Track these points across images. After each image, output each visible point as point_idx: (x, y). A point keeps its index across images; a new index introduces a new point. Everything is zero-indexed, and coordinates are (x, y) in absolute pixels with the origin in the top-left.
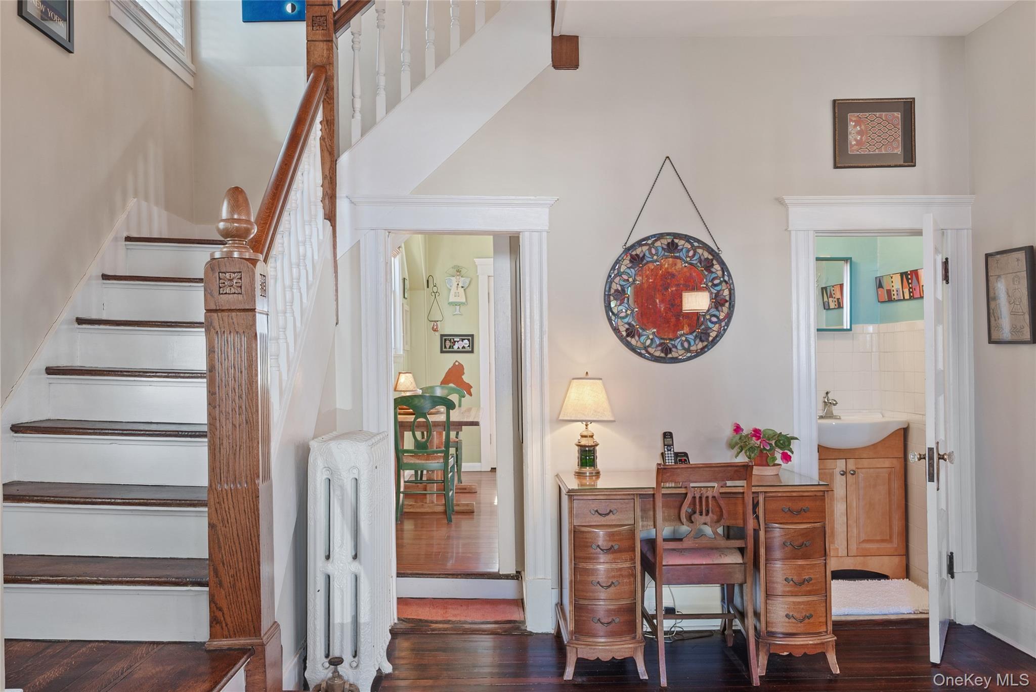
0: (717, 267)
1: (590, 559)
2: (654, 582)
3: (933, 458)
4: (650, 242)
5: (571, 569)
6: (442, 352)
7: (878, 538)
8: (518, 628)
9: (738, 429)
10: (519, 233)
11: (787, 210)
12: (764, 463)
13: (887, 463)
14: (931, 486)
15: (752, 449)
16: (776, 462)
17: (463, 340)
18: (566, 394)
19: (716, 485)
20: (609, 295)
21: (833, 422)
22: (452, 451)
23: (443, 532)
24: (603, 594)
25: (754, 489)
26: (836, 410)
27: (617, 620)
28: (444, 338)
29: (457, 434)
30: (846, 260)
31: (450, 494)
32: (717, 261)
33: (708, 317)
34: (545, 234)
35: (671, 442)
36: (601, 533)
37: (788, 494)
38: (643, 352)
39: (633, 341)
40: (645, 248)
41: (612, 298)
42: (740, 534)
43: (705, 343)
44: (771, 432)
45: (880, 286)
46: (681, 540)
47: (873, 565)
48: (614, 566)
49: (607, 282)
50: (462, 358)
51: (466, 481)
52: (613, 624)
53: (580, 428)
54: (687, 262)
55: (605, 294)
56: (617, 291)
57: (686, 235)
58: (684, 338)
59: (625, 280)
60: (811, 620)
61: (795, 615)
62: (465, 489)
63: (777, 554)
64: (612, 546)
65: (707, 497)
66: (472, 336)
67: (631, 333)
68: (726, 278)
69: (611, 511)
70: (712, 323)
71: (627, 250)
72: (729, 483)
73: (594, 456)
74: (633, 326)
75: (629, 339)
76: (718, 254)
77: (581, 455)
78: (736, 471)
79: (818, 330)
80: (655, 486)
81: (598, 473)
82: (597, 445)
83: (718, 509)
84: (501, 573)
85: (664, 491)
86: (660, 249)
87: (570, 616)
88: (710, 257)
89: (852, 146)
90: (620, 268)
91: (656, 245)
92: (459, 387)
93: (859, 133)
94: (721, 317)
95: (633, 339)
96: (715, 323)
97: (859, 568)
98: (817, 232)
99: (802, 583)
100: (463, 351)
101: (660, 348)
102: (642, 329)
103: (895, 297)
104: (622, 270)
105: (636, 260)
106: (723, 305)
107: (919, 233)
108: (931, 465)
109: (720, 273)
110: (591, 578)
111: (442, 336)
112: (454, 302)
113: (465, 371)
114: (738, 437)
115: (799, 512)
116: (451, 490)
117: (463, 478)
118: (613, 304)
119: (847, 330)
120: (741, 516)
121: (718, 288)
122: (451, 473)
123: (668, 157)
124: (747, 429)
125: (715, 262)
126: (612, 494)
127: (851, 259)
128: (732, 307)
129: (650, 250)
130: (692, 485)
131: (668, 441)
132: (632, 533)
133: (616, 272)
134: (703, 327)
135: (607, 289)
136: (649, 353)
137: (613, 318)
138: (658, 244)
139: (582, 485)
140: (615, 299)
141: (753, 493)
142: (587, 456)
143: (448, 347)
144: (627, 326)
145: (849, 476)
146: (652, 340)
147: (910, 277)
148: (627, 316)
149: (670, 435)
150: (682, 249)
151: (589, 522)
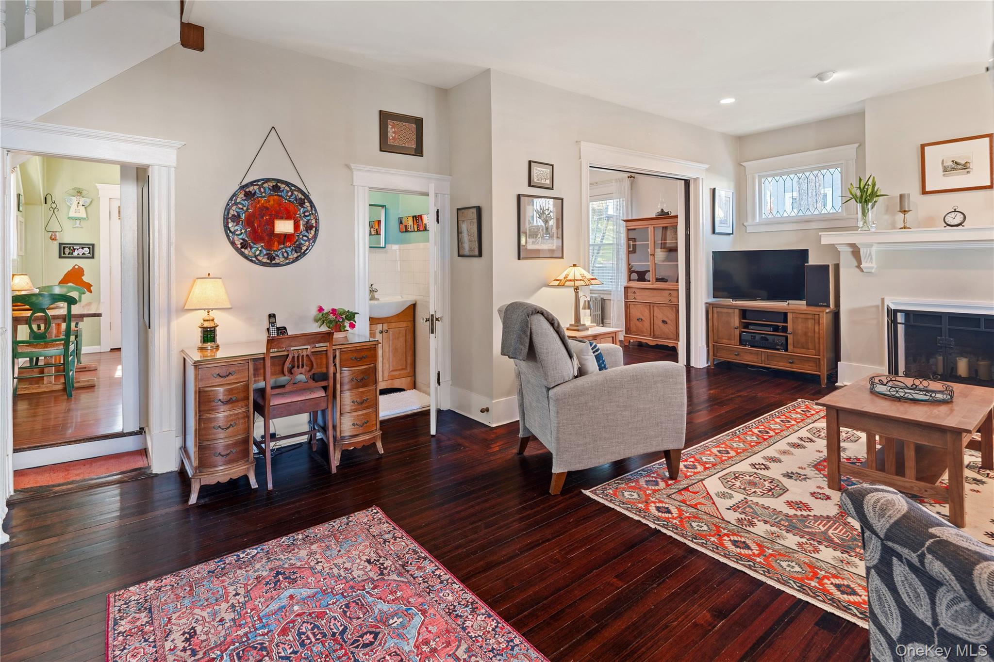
0: (307, 204)
1: (212, 410)
2: (263, 419)
3: (432, 320)
4: (260, 183)
5: (196, 420)
6: (60, 257)
7: (400, 368)
8: (144, 473)
9: (321, 309)
10: (148, 166)
11: (352, 173)
12: (338, 330)
13: (404, 324)
14: (432, 336)
15: (330, 322)
16: (346, 329)
17: (83, 248)
18: (191, 290)
19: (309, 347)
20: (228, 218)
21: (376, 302)
22: (72, 338)
23: (63, 406)
24: (222, 434)
25: (334, 347)
26: (376, 295)
27: (234, 451)
28: (62, 247)
29: (77, 324)
30: (383, 206)
31: (71, 374)
32: (307, 200)
33: (301, 237)
34: (173, 170)
35: (274, 321)
36: (221, 390)
37: (355, 348)
38: (254, 259)
39: (246, 252)
40: (256, 188)
41: (230, 220)
42: (324, 377)
43: (299, 254)
44: (342, 310)
45: (401, 223)
46: (283, 386)
47: (397, 384)
48: (232, 412)
49: (226, 209)
50: (81, 263)
51: (85, 361)
52: (231, 454)
53: (203, 314)
54: (286, 199)
55: (224, 218)
56: (234, 215)
57: (286, 182)
58: (284, 250)
59: (240, 208)
60: (368, 424)
61: (358, 423)
62: (86, 368)
63: (346, 387)
64: (231, 398)
65: (303, 356)
66: (93, 245)
67: (244, 245)
68: (314, 212)
69: (230, 373)
70: (304, 240)
71: (242, 188)
72: (317, 345)
73: (214, 334)
74: (247, 241)
75: (243, 250)
76: (308, 196)
77: (204, 334)
78: (322, 337)
79: (370, 247)
80: (265, 352)
81: (218, 347)
82: (217, 326)
83: (309, 363)
84: (125, 432)
85: (272, 355)
86: (267, 189)
87: (194, 456)
88: (303, 197)
89: (390, 140)
90: (236, 199)
91: (264, 186)
92: (79, 285)
93: (394, 132)
94: (310, 237)
95: (246, 250)
96: (306, 241)
97: (389, 387)
98: (370, 188)
99: (362, 403)
100: (84, 257)
101: (266, 257)
102: (252, 243)
103: (409, 229)
104: (238, 201)
105: (249, 195)
106: (311, 229)
107: (427, 194)
108: (432, 324)
109: (309, 208)
110: (213, 425)
111: (60, 244)
112: (74, 218)
113: (85, 273)
114: (321, 314)
115: (361, 359)
116: (71, 370)
117: (82, 359)
118: (230, 225)
119: (383, 248)
120: (325, 366)
121: (308, 218)
122: (72, 357)
123: (273, 127)
124: (327, 309)
125: (306, 201)
126: (230, 362)
127: (385, 206)
128: (317, 230)
129: (259, 189)
130: (292, 348)
131: (272, 320)
132: (247, 387)
133: (233, 202)
134: (298, 243)
135: (226, 214)
136: (258, 260)
137: (231, 235)
138: (266, 185)
139: (204, 357)
140: (232, 221)
141: (333, 350)
142: (209, 335)
143: (67, 253)
144: (241, 241)
145: (384, 333)
146: (260, 251)
147: (417, 219)
148: (241, 233)
149: (274, 316)
150: (283, 191)
151: (212, 383)
